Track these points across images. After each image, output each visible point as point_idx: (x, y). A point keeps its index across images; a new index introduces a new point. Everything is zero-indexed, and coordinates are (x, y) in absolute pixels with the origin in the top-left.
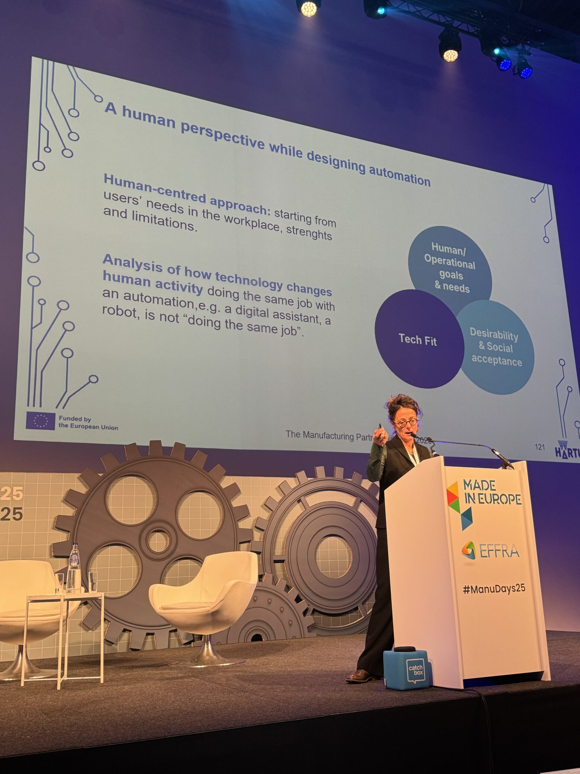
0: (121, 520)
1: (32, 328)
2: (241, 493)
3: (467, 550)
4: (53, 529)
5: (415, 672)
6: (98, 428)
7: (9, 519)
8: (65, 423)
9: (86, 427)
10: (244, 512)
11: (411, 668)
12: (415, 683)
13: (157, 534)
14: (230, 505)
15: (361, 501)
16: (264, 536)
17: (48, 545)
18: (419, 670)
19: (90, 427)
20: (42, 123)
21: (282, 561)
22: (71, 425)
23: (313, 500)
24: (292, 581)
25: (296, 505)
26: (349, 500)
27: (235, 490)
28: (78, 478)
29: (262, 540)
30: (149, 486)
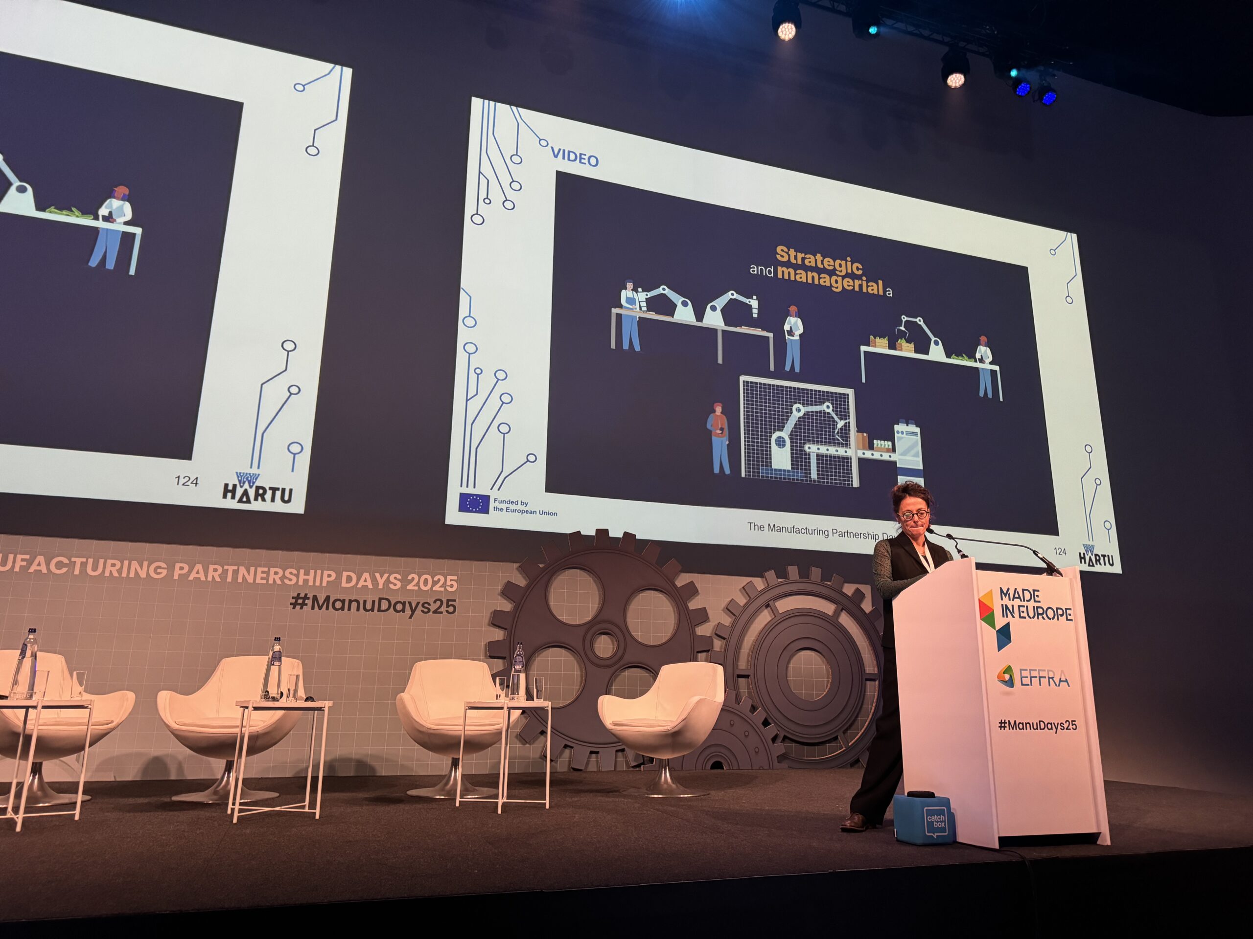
0: (564, 618)
1: (467, 400)
2: (699, 594)
3: (1004, 676)
4: (489, 625)
5: (935, 823)
6: (536, 514)
7: (442, 613)
8: (500, 506)
9: (522, 512)
10: (702, 616)
11: (929, 818)
12: (935, 837)
13: (603, 637)
14: (687, 607)
15: (842, 609)
16: (726, 645)
17: (483, 643)
18: (941, 822)
19: (527, 512)
20: (481, 171)
21: (747, 677)
22: (507, 509)
23: (785, 605)
24: (758, 700)
25: (764, 610)
26: (828, 608)
27: (692, 590)
28: (517, 569)
29: (723, 650)
30: (595, 581)
